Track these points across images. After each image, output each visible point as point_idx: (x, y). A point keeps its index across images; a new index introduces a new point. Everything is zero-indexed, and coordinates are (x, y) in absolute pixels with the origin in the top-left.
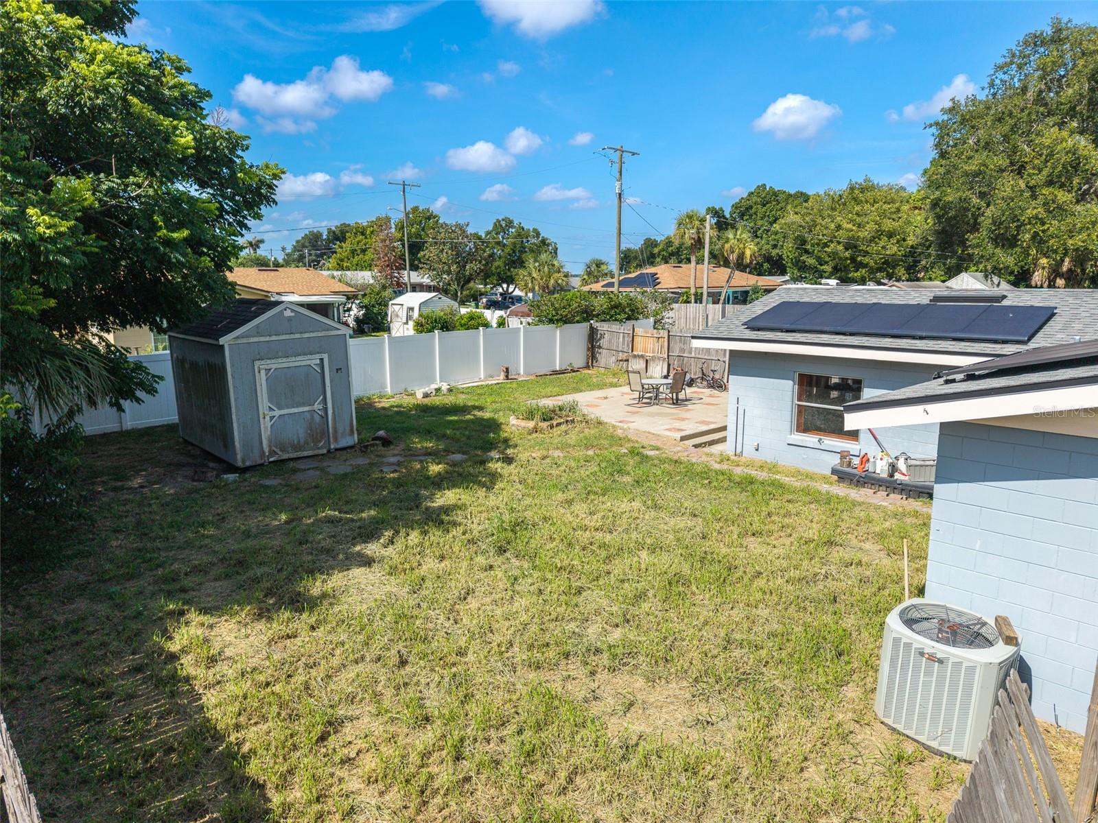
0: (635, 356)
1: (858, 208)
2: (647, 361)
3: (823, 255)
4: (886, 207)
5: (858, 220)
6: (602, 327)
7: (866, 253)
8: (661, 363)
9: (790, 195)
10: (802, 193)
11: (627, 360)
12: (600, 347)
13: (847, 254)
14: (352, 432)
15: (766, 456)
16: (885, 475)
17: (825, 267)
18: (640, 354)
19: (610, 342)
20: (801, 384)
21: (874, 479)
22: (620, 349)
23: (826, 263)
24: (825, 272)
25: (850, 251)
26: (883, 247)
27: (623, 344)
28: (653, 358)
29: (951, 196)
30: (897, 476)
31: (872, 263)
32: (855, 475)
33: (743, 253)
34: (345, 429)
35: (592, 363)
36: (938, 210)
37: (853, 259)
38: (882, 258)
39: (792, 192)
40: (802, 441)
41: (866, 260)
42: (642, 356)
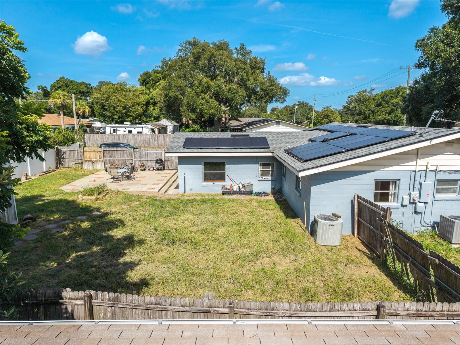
0: (86, 161)
1: (124, 93)
2: (93, 163)
3: (114, 112)
4: (135, 93)
5: (126, 98)
6: (63, 148)
7: (131, 111)
8: (101, 162)
9: (78, 83)
10: (84, 83)
11: (82, 163)
12: (64, 158)
13: (124, 111)
14: (16, 218)
15: (195, 192)
16: (238, 190)
17: (115, 116)
18: (89, 159)
19: (70, 155)
20: (204, 166)
21: (235, 192)
22: (77, 158)
23: (115, 115)
24: (115, 118)
25: (125, 110)
26: (137, 109)
27: (78, 156)
28: (96, 161)
29: (172, 94)
30: (241, 190)
31: (134, 115)
32: (230, 192)
33: (85, 111)
34: (12, 217)
35: (60, 166)
36: (167, 98)
37: (126, 113)
38: (137, 113)
39: (80, 82)
40: (208, 184)
41: (131, 114)
42: (90, 161)
